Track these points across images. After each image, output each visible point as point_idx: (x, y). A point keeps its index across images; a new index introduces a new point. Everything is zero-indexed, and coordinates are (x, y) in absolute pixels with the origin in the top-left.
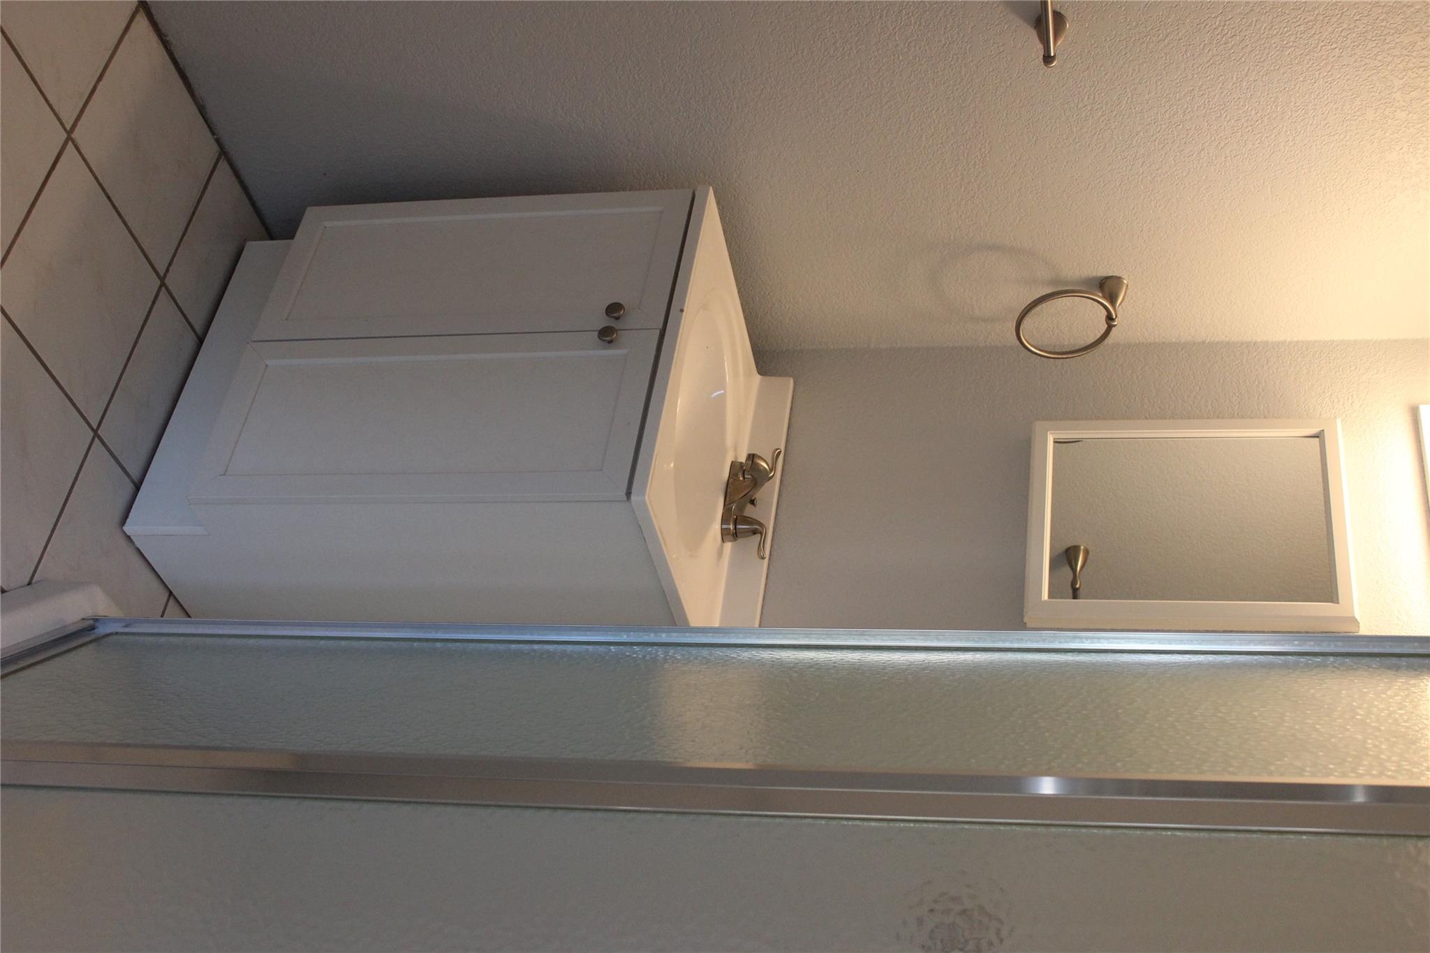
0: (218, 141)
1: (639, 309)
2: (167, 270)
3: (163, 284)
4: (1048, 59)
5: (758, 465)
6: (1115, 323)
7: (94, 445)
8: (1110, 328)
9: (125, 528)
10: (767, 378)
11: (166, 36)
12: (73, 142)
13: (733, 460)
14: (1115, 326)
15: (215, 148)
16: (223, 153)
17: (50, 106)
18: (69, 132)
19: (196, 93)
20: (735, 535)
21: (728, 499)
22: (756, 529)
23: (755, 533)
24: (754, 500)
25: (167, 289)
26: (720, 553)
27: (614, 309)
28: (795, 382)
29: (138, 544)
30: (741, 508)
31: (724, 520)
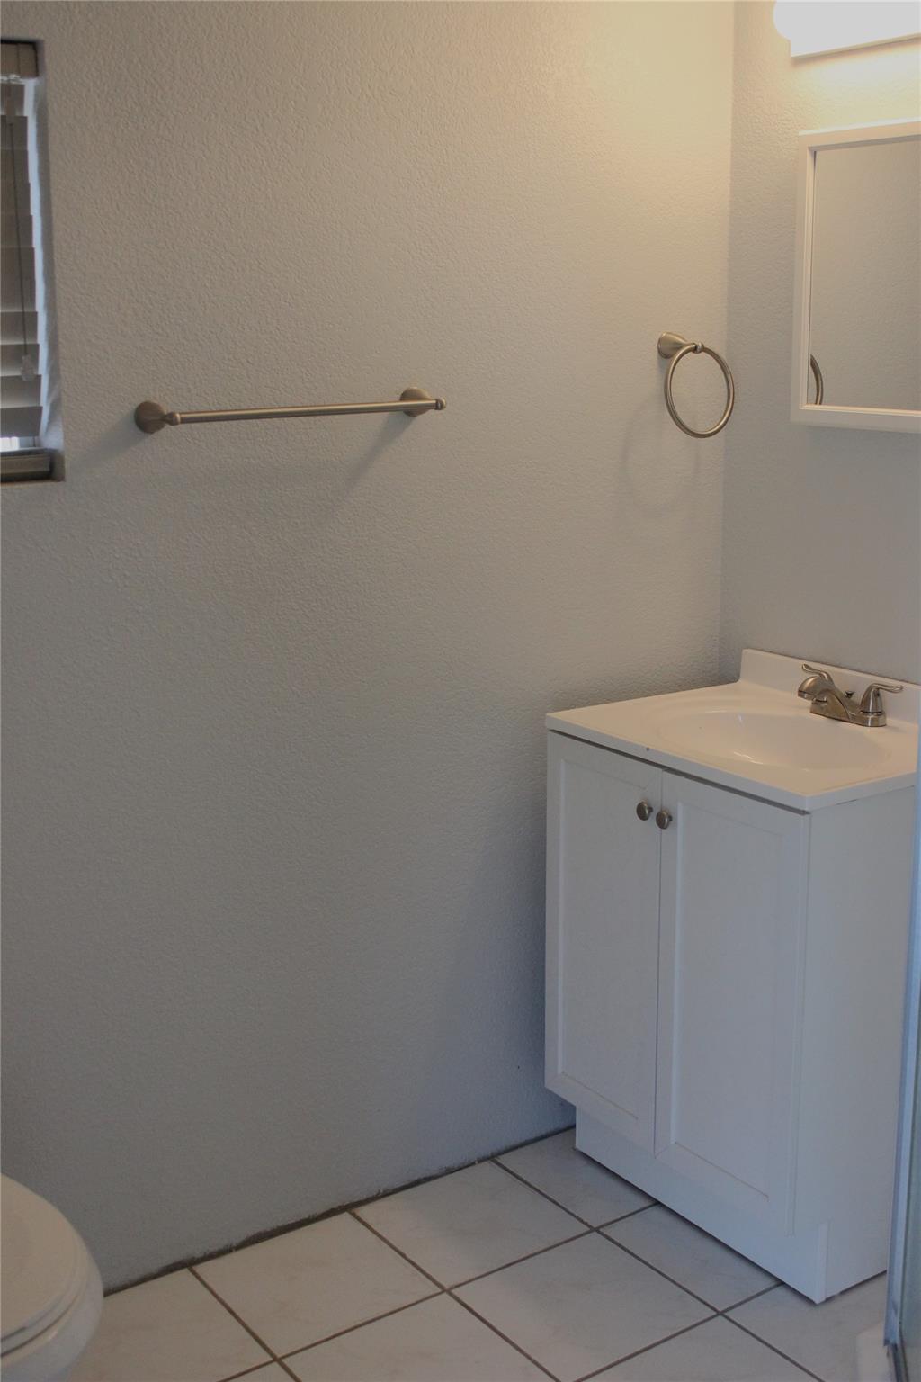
0: (480, 1161)
1: (644, 789)
2: (586, 1224)
3: (597, 1230)
4: (438, 406)
5: (808, 688)
6: (700, 345)
7: (732, 1317)
8: (704, 349)
9: (817, 1302)
10: (742, 673)
11: (379, 1193)
12: (452, 1288)
13: (809, 711)
14: (703, 345)
15: (487, 1165)
16: (492, 1158)
17: (417, 1303)
18: (443, 1290)
19: (434, 1173)
20: (879, 713)
21: (843, 718)
22: (876, 692)
23: (878, 695)
24: (848, 694)
25: (602, 1226)
26: (896, 729)
27: (642, 812)
28: (748, 648)
29: (836, 1292)
30: (854, 706)
31: (864, 724)
